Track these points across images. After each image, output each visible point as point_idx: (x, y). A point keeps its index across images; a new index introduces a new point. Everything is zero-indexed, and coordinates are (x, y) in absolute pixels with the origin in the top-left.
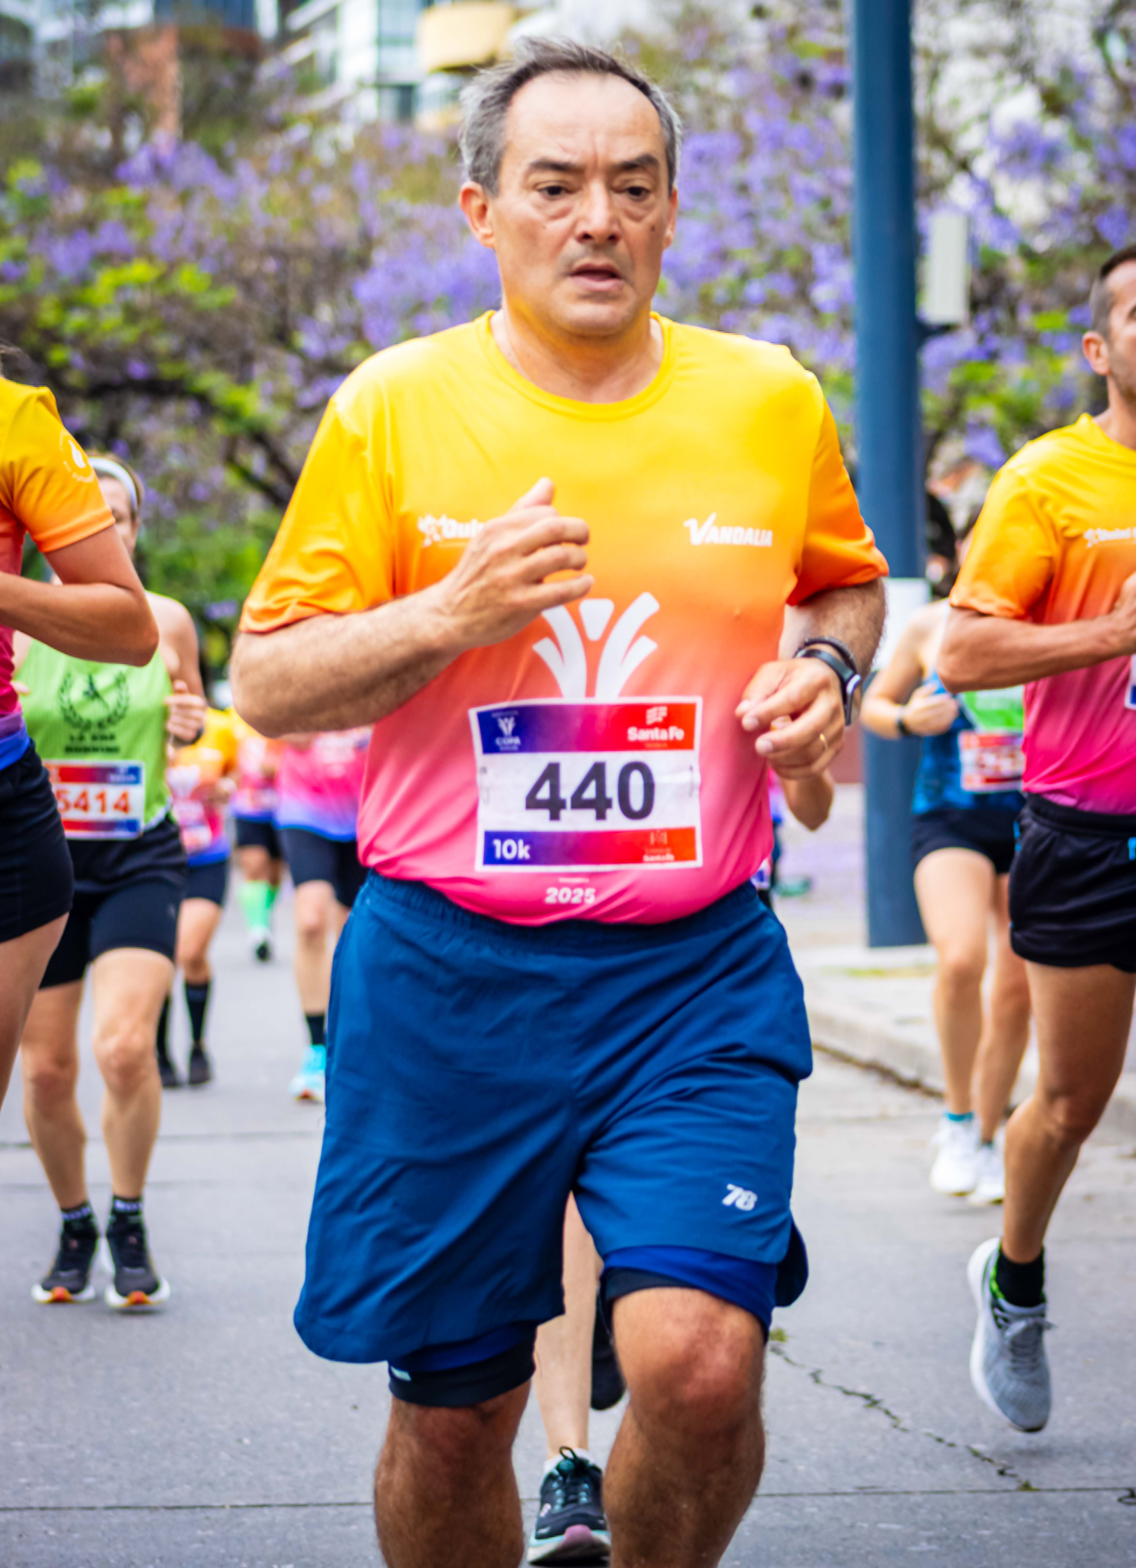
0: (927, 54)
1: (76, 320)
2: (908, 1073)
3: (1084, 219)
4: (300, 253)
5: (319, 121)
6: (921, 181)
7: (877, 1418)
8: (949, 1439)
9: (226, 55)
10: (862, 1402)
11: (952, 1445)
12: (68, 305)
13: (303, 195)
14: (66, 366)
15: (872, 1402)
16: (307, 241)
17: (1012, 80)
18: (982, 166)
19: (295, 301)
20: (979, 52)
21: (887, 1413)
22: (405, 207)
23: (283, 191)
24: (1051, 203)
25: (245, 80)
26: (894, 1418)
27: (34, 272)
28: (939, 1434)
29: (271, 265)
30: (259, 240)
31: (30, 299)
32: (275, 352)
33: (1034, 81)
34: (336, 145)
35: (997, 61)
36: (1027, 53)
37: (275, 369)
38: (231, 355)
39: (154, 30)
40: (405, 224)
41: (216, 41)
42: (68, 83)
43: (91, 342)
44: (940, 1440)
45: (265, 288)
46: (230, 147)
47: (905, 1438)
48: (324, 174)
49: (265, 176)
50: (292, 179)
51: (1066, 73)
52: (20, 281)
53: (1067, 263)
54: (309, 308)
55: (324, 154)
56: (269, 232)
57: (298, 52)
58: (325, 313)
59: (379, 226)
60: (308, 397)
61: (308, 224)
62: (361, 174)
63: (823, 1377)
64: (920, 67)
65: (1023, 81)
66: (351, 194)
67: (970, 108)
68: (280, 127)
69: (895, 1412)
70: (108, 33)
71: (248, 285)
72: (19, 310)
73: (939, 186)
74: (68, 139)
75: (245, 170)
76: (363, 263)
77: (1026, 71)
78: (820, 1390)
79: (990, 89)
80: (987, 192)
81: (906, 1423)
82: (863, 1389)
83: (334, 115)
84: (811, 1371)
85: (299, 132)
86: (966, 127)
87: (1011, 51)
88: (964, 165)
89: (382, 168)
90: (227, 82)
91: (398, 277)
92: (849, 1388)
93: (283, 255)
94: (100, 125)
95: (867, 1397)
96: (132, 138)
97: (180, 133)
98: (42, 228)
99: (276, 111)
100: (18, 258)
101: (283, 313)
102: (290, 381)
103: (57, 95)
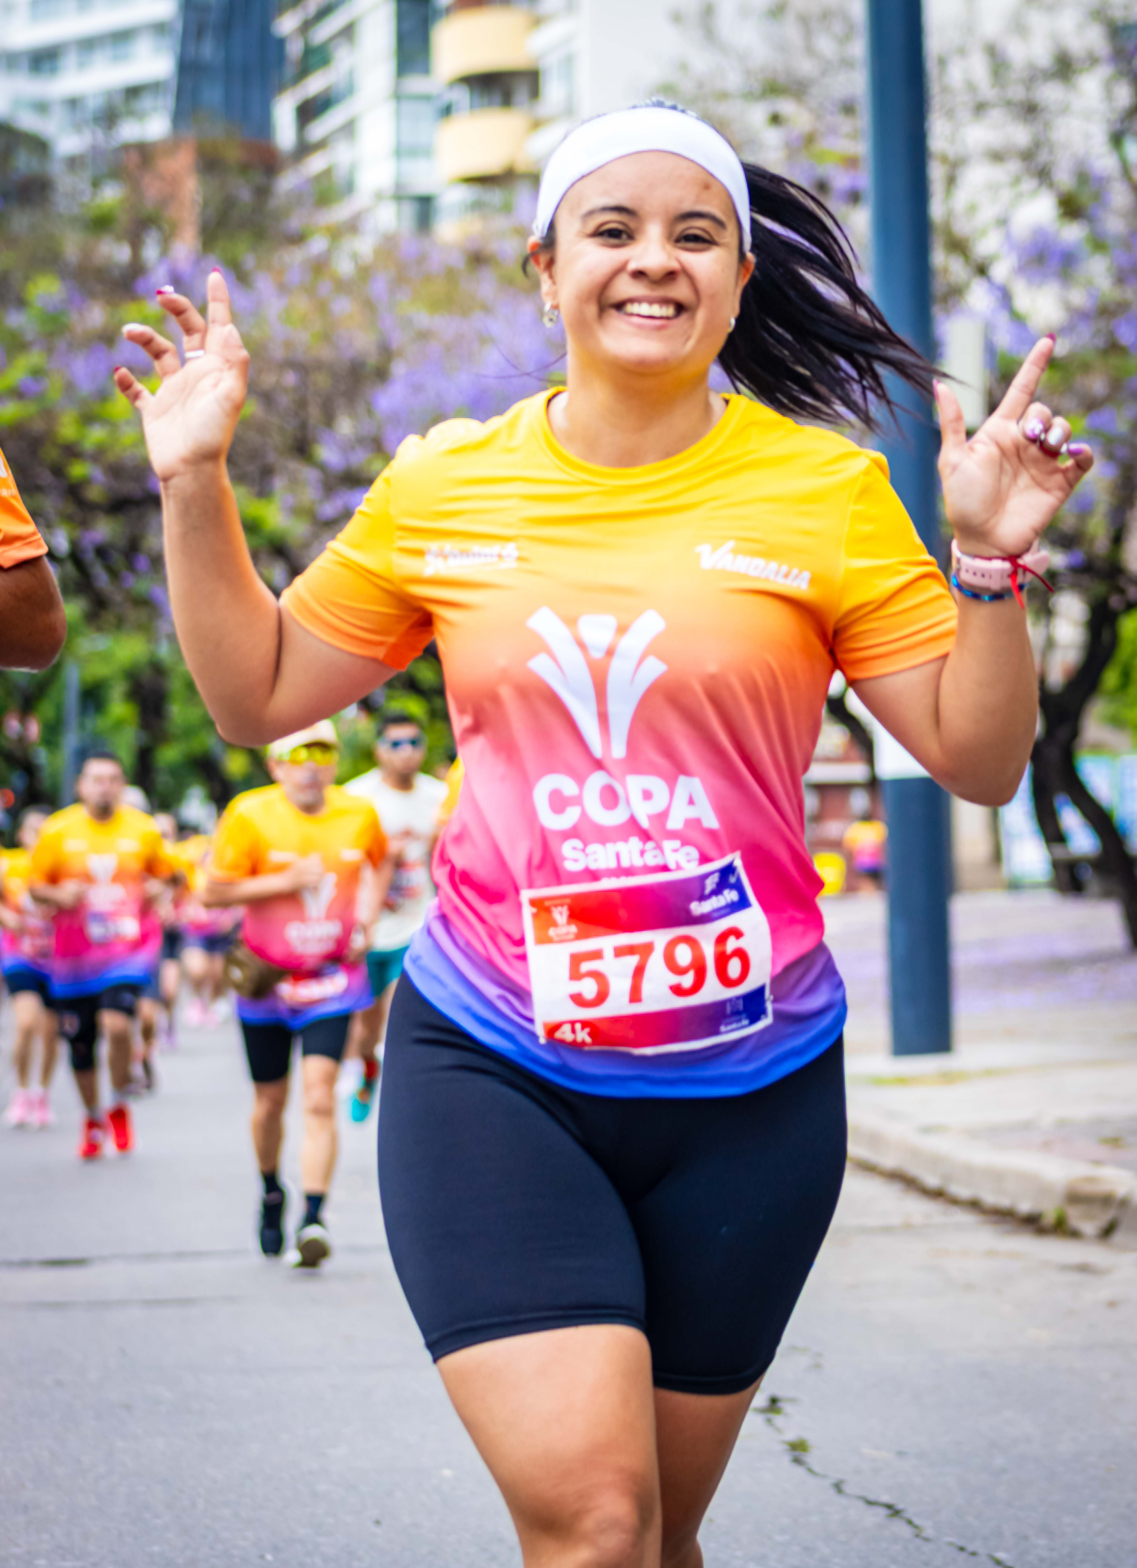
0: (944, 159)
1: (96, 435)
2: (932, 1181)
3: (1102, 324)
4: (319, 365)
5: (337, 234)
6: (939, 286)
7: (900, 1528)
8: (971, 1548)
9: (244, 168)
10: (883, 1512)
11: (974, 1554)
12: (88, 419)
13: (322, 308)
14: (85, 482)
15: (894, 1511)
16: (325, 353)
17: (1029, 184)
18: (1001, 271)
19: (314, 413)
20: (997, 156)
21: (910, 1522)
22: (423, 318)
23: (302, 304)
24: (1070, 309)
25: (263, 192)
26: (916, 1527)
27: (53, 389)
28: (961, 1543)
29: (290, 379)
30: (278, 353)
31: (49, 415)
32: (294, 465)
33: (1051, 185)
34: (355, 257)
35: (1014, 166)
36: (1043, 157)
37: (294, 482)
38: (252, 469)
39: (171, 145)
40: (424, 336)
41: (233, 154)
42: (86, 199)
43: (111, 457)
44: (962, 1549)
45: (285, 401)
46: (249, 261)
47: (927, 1548)
48: (342, 286)
49: (283, 289)
50: (310, 291)
51: (1083, 176)
52: (40, 397)
53: (1086, 368)
54: (329, 420)
55: (344, 267)
56: (288, 344)
57: (316, 164)
58: (345, 426)
59: (399, 339)
60: (329, 509)
61: (327, 337)
62: (380, 286)
63: (846, 1488)
64: (936, 173)
65: (1041, 184)
66: (369, 306)
67: (988, 213)
68: (298, 239)
69: (917, 1521)
70: (127, 148)
71: (267, 398)
72: (38, 426)
73: (956, 292)
74: (87, 254)
75: (264, 283)
76: (382, 374)
77: (1044, 175)
78: (842, 1500)
79: (1006, 195)
80: (1005, 297)
81: (929, 1532)
82: (886, 1498)
83: (353, 226)
84: (834, 1481)
85: (318, 245)
86: (983, 233)
87: (1027, 156)
88: (982, 270)
89: (400, 279)
90: (245, 194)
91: (417, 389)
92: (872, 1497)
93: (302, 368)
94: (119, 238)
95: (889, 1507)
96: (151, 252)
97: (200, 247)
98: (61, 344)
99: (295, 223)
100: (37, 374)
101: (303, 426)
102: (310, 494)
103: (76, 210)
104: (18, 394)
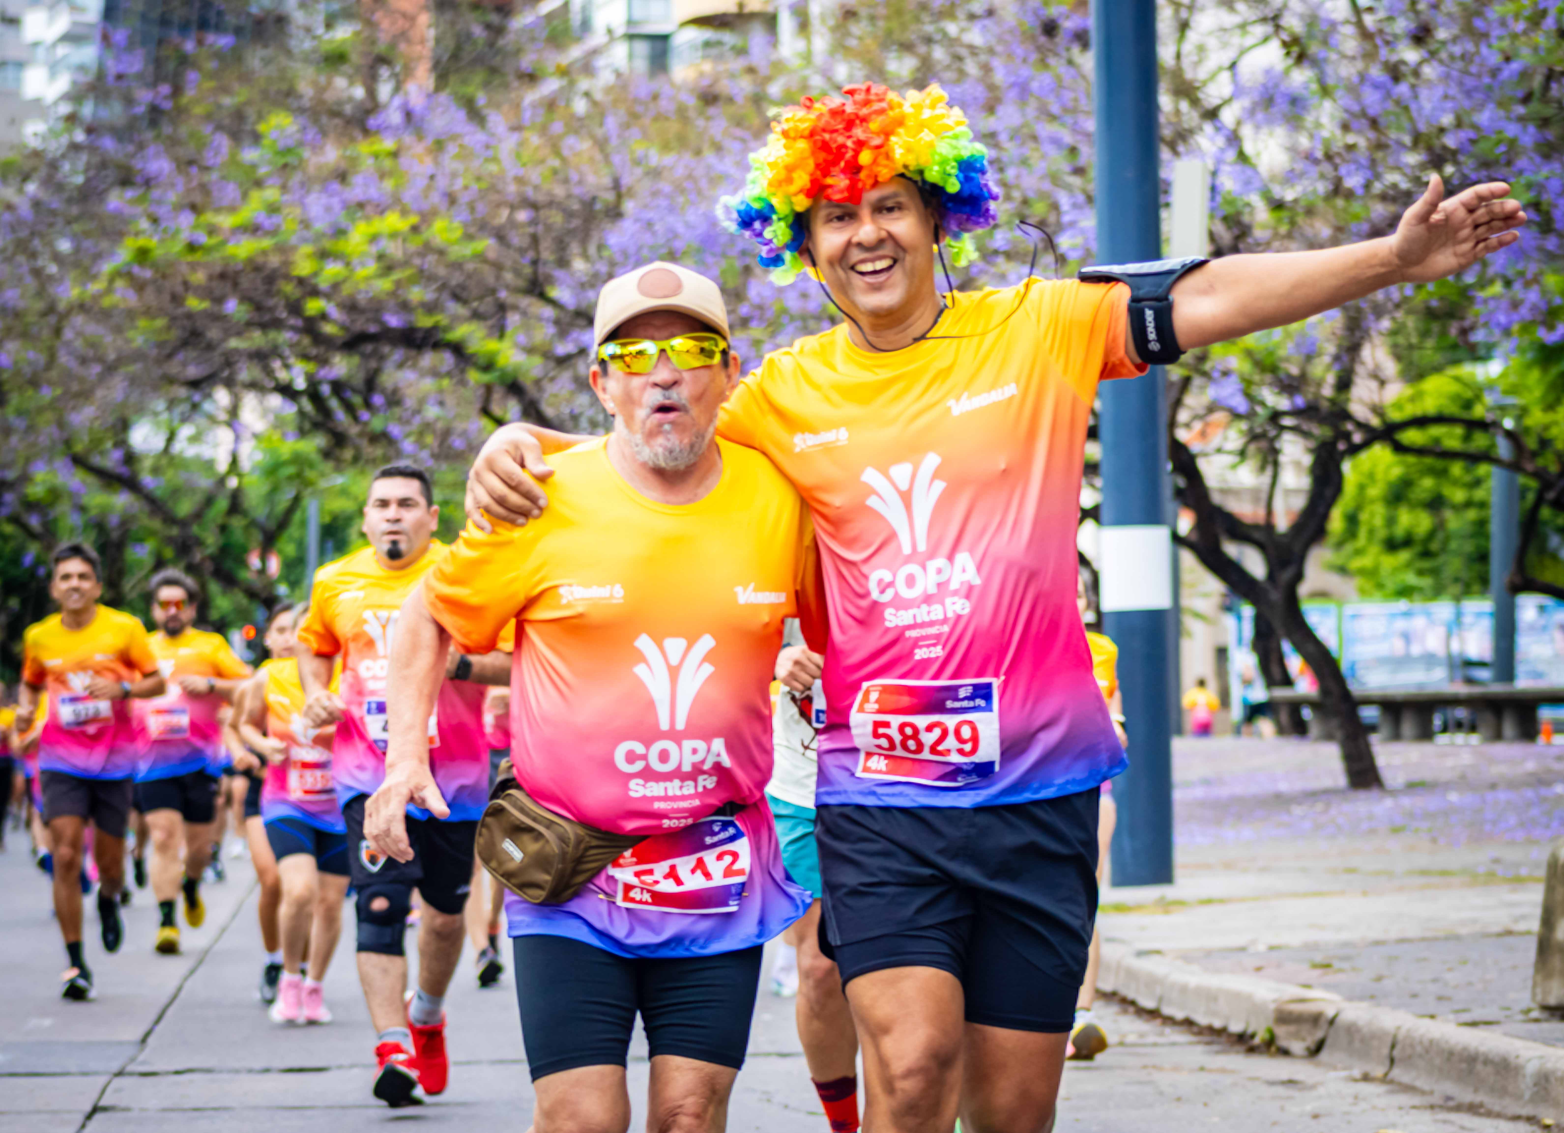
1: (331, 271)
2: (1148, 1002)
3: (1327, 169)
4: (551, 204)
5: (571, 73)
9: (475, 5)
12: (324, 255)
13: (555, 145)
14: (322, 317)
16: (559, 191)
17: (1261, 28)
18: (1230, 116)
19: (547, 252)
23: (534, 141)
24: (1295, 151)
25: (498, 31)
27: (289, 225)
30: (511, 189)
31: (283, 249)
32: (529, 303)
33: (1280, 32)
34: (589, 96)
35: (1243, 10)
36: (1277, 2)
37: (528, 319)
38: (486, 307)
40: (655, 173)
42: (321, 35)
43: (346, 292)
45: (517, 239)
46: (481, 98)
48: (577, 125)
49: (516, 126)
50: (544, 130)
51: (1314, 21)
52: (274, 232)
53: (1310, 212)
54: (564, 259)
55: (579, 105)
56: (520, 183)
57: (551, 3)
58: (578, 266)
59: (629, 176)
60: (561, 347)
61: (560, 174)
62: (612, 125)
65: (1269, 33)
66: (601, 144)
67: (1218, 57)
68: (533, 77)
71: (500, 236)
72: (273, 261)
74: (321, 90)
75: (497, 121)
76: (615, 213)
77: (1274, 21)
79: (1237, 38)
80: (1234, 140)
83: (586, 66)
85: (549, 86)
86: (1212, 78)
87: (1261, 1)
88: (1212, 115)
89: (631, 118)
90: (478, 32)
91: (647, 226)
93: (534, 206)
94: (352, 77)
96: (384, 90)
97: (432, 83)
98: (295, 180)
99: (527, 61)
100: (272, 209)
101: (536, 265)
102: (544, 332)
103: (309, 44)
104: (254, 229)
